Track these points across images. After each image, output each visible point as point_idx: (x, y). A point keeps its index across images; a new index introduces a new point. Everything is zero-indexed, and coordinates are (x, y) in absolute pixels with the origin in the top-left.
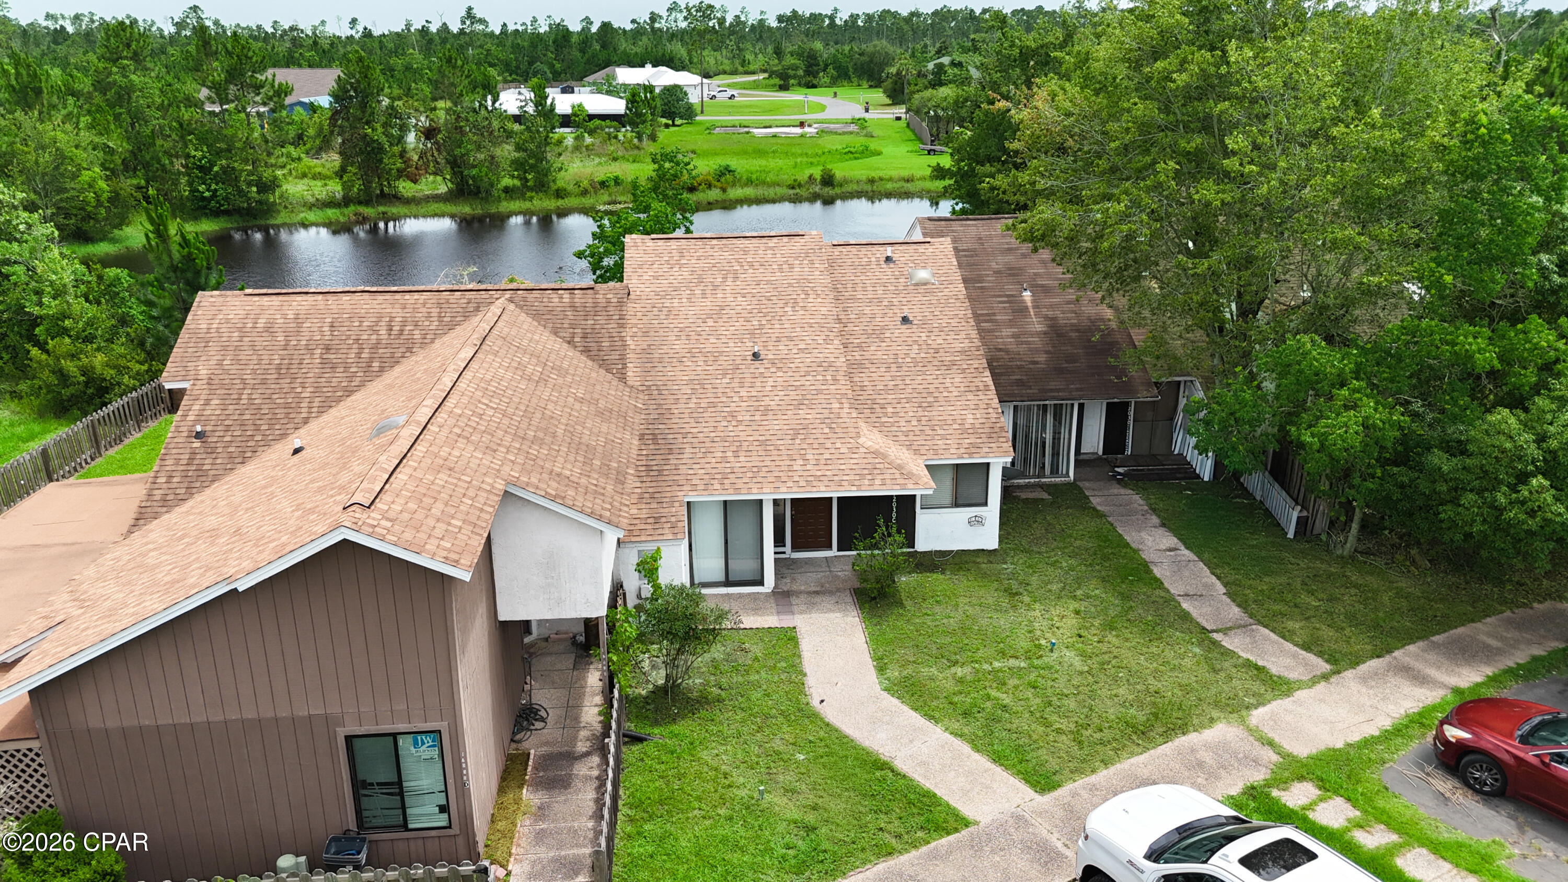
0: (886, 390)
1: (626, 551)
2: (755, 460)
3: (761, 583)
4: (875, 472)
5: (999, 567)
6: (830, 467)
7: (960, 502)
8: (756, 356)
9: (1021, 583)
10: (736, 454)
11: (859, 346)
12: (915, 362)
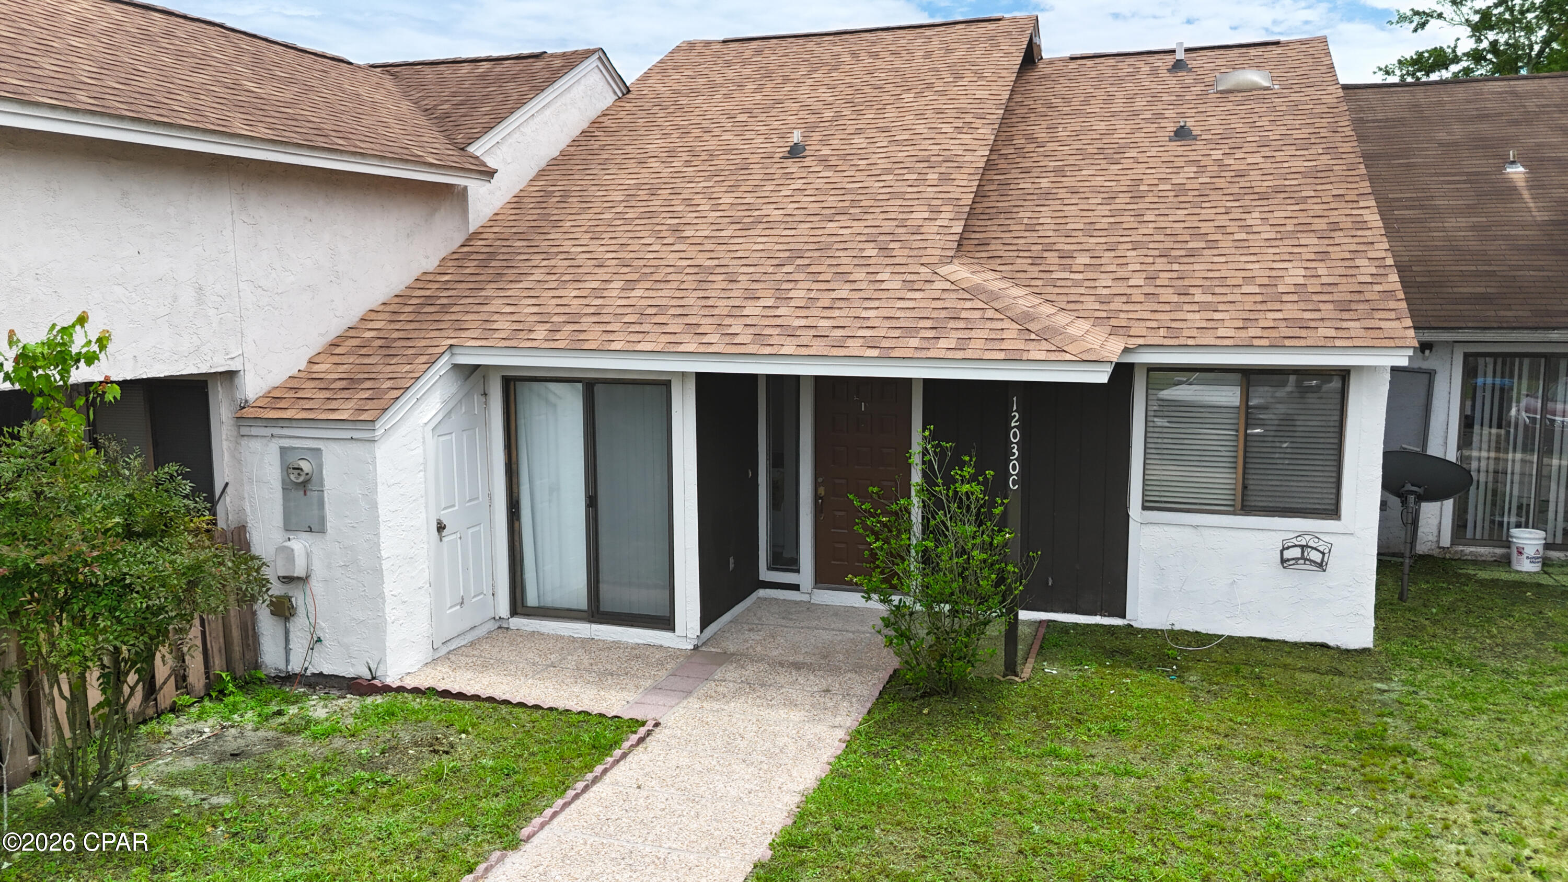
0: (1091, 229)
1: (255, 445)
2: (664, 296)
3: (666, 622)
4: (952, 324)
5: (1360, 686)
6: (836, 313)
7: (1254, 501)
8: (795, 152)
9: (1422, 729)
10: (630, 285)
11: (1059, 172)
12: (1180, 190)
